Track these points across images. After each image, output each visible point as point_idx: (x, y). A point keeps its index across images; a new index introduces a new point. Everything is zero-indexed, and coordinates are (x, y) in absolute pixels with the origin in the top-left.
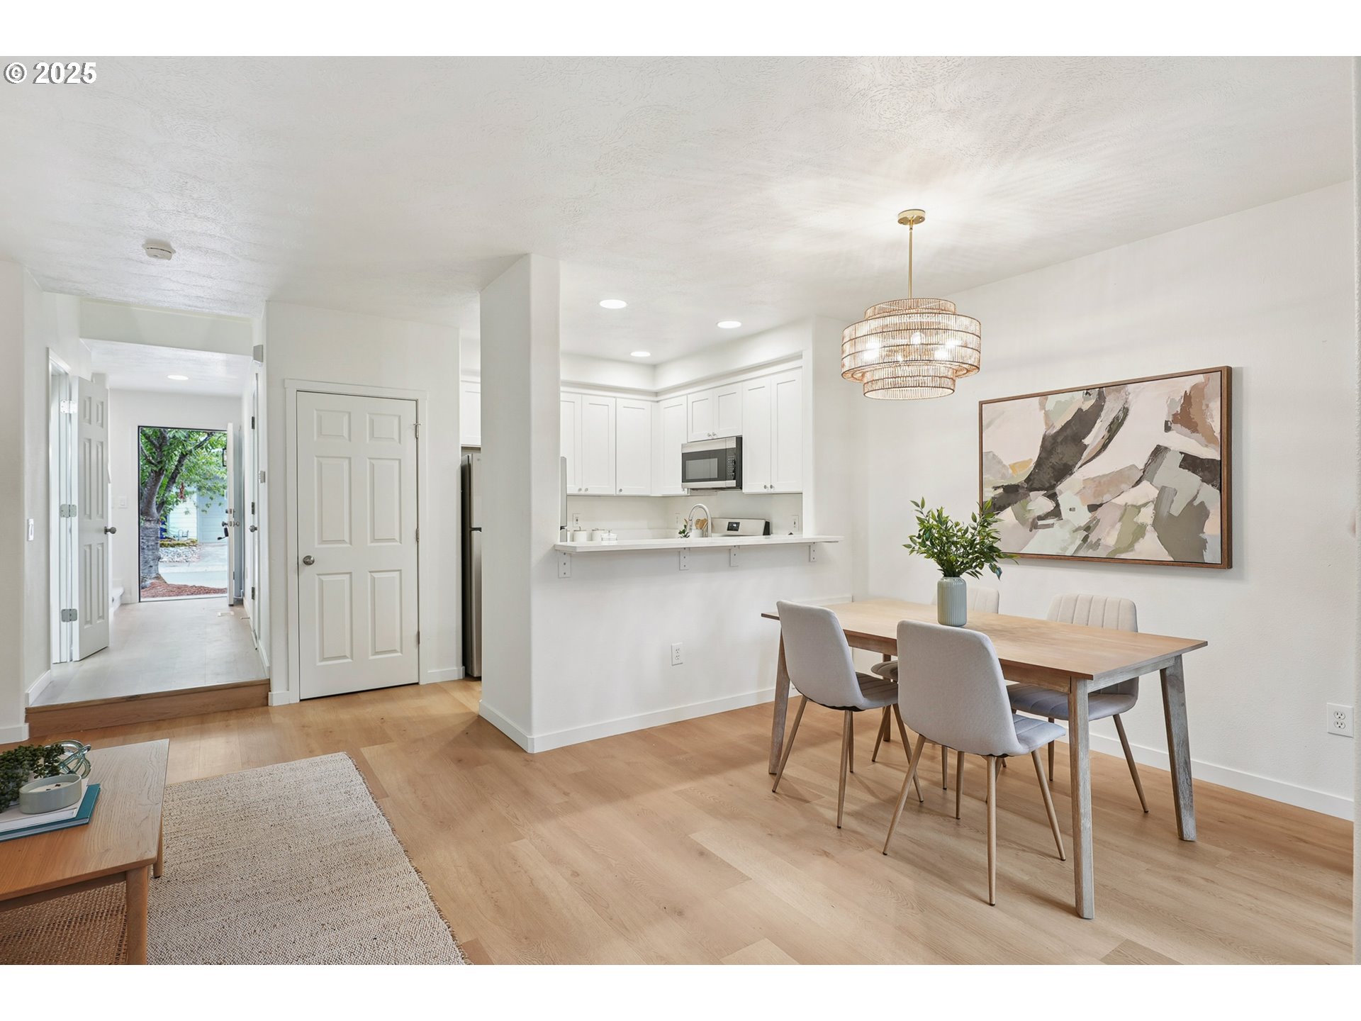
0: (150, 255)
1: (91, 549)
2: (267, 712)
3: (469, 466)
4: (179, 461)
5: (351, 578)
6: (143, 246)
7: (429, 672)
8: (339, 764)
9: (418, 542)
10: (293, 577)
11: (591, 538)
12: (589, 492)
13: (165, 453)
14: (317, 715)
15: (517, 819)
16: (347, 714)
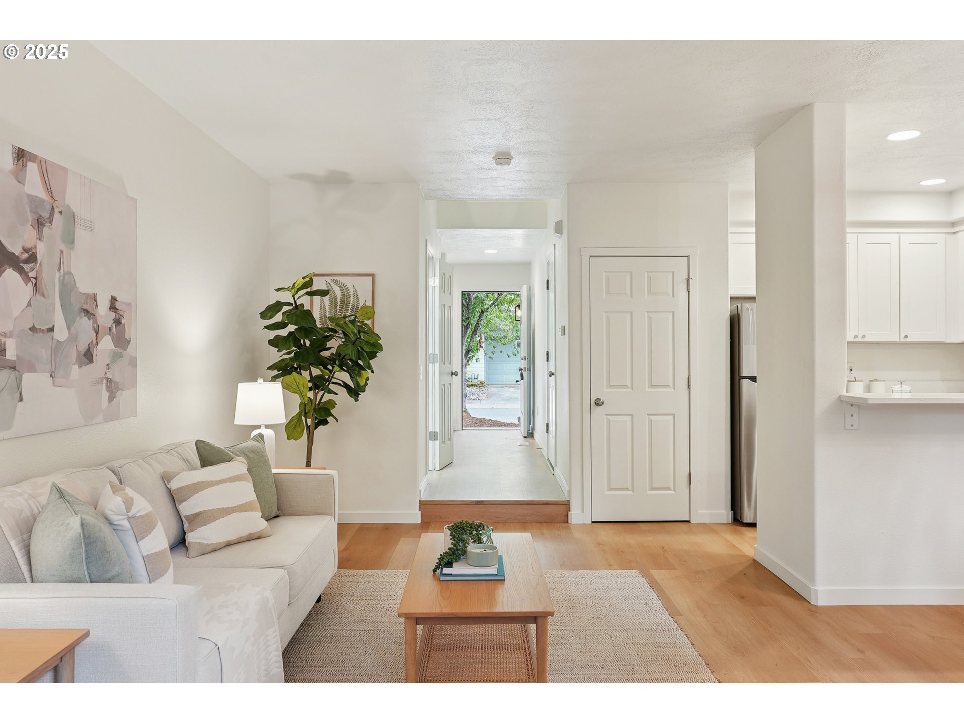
0: (497, 164)
1: (445, 387)
2: (568, 528)
3: (738, 315)
4: (480, 317)
5: (632, 418)
6: (493, 158)
7: (699, 512)
8: (632, 579)
9: (689, 388)
10: (587, 415)
11: (868, 389)
12: (866, 340)
13: (471, 311)
14: (607, 535)
15: (810, 662)
16: (632, 539)
